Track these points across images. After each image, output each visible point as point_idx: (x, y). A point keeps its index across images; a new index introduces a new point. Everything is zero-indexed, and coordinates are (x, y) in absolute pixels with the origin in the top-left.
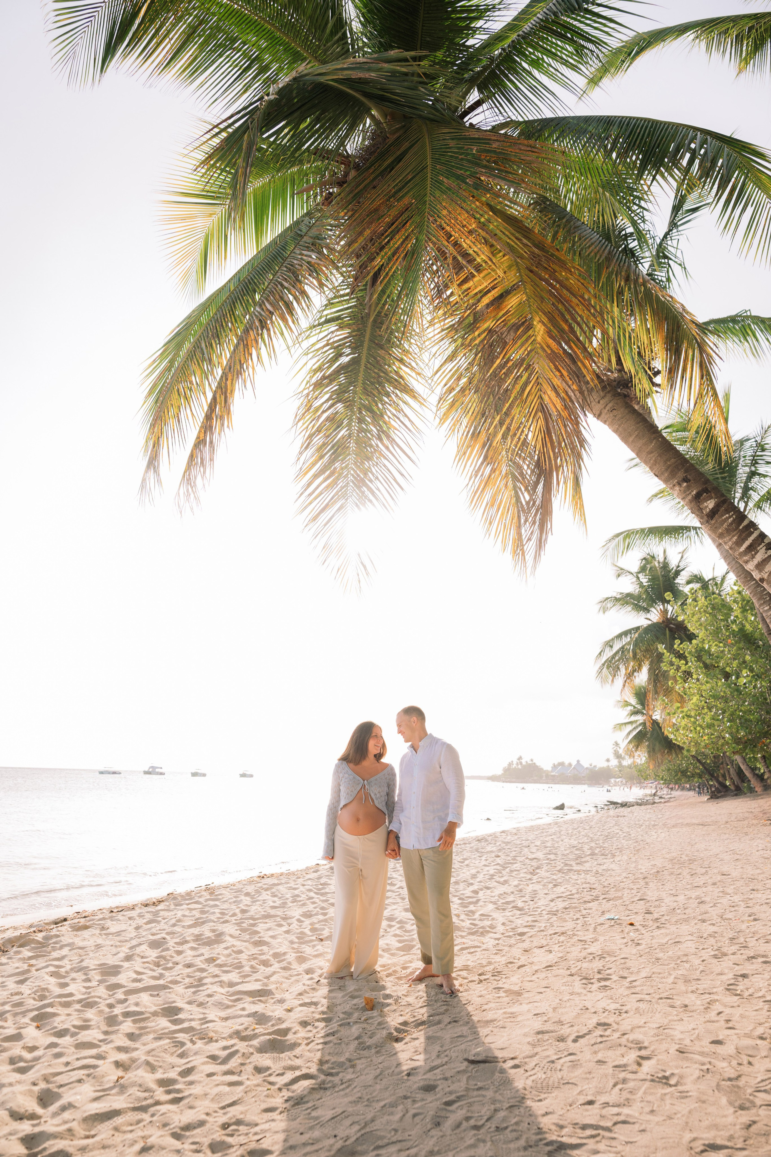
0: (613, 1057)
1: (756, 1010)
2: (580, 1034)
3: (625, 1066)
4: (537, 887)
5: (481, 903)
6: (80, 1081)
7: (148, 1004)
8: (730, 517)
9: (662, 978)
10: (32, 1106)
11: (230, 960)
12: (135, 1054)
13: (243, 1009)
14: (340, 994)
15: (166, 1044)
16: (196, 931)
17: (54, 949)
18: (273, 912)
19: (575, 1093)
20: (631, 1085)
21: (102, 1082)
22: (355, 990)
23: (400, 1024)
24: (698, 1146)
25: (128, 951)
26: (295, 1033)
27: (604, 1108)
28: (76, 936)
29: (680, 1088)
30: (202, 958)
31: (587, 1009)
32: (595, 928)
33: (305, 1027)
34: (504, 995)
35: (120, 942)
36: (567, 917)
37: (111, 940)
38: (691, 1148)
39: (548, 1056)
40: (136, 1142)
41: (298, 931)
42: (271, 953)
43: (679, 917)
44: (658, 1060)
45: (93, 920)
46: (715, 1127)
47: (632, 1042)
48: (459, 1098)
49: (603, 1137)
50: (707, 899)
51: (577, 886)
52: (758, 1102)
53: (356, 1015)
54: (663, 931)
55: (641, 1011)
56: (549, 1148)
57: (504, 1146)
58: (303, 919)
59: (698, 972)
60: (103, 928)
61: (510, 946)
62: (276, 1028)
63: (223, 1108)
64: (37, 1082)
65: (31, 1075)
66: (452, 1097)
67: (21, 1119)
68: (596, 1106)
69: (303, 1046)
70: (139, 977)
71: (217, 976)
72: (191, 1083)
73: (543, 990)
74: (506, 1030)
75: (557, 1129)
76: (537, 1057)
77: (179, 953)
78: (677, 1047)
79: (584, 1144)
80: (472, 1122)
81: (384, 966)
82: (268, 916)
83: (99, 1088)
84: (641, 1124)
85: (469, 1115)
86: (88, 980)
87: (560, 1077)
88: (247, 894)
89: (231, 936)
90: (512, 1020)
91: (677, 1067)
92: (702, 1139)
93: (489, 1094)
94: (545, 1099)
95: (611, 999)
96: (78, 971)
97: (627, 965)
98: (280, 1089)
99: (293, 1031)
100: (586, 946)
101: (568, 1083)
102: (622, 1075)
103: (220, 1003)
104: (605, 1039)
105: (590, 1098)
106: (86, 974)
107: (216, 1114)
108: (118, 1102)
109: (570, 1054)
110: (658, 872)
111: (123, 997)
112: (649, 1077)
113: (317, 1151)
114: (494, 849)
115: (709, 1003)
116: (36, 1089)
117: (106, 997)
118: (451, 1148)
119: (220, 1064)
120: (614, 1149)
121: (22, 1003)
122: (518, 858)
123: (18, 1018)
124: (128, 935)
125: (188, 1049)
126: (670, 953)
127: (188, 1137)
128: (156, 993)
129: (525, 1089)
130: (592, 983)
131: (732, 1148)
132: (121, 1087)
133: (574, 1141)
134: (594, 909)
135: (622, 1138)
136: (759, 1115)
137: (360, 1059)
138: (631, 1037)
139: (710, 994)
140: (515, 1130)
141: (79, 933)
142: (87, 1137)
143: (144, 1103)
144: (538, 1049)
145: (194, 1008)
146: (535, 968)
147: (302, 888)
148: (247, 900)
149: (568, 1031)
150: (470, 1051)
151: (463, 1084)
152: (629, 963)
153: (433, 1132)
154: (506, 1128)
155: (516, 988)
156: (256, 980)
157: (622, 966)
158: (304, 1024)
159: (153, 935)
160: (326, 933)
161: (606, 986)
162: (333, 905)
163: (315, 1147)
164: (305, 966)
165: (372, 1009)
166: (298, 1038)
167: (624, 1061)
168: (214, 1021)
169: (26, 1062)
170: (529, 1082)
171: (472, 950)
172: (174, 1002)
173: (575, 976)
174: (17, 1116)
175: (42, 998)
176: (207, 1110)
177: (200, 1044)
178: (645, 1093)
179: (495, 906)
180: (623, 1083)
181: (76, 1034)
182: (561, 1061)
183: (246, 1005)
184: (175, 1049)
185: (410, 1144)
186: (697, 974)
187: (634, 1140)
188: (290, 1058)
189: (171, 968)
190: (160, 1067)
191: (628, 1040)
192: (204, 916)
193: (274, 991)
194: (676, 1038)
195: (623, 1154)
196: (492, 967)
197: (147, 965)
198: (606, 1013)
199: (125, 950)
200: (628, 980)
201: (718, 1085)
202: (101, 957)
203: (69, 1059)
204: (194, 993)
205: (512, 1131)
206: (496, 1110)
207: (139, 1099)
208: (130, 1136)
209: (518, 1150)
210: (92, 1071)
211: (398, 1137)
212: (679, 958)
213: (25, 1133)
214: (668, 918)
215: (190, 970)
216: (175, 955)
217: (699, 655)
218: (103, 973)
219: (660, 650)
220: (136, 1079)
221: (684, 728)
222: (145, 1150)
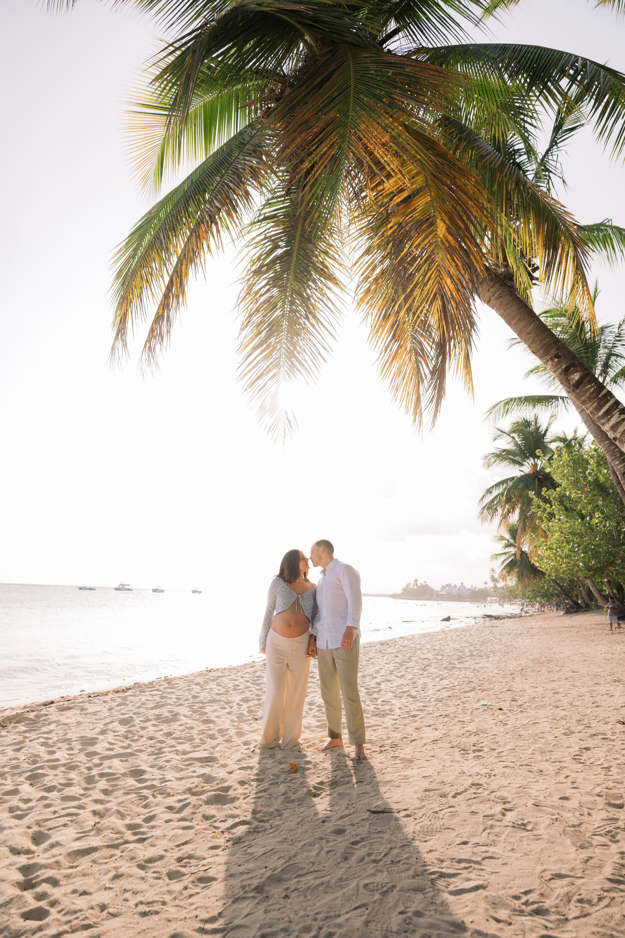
0: (484, 809)
1: (596, 775)
2: (458, 792)
3: (492, 815)
4: (427, 680)
5: (382, 692)
6: (65, 825)
7: (118, 767)
8: (592, 387)
9: (523, 750)
10: (28, 844)
11: (184, 734)
12: (108, 805)
13: (194, 772)
14: (270, 761)
15: (133, 798)
16: (157, 712)
17: (44, 725)
18: (218, 698)
19: (453, 836)
20: (497, 830)
21: (82, 826)
22: (282, 757)
23: (318, 783)
24: (547, 875)
25: (102, 727)
26: (235, 790)
27: (475, 847)
28: (61, 715)
29: (535, 832)
30: (162, 732)
31: (464, 773)
32: (472, 712)
33: (243, 785)
34: (399, 762)
35: (96, 720)
36: (450, 703)
37: (89, 718)
38: (542, 877)
39: (433, 808)
40: (109, 871)
41: (238, 712)
42: (216, 729)
43: (538, 704)
44: (518, 812)
45: (75, 703)
46: (561, 861)
47: (498, 798)
48: (363, 840)
49: (474, 868)
50: (561, 690)
51: (459, 680)
52: (595, 843)
53: (283, 776)
54: (525, 714)
55: (506, 775)
56: (432, 877)
57: (397, 875)
58: (241, 703)
59: (551, 745)
60: (83, 709)
61: (405, 725)
62: (220, 786)
63: (178, 846)
64: (31, 826)
65: (26, 821)
66: (358, 839)
67: (19, 854)
68: (469, 845)
69: (241, 800)
70: (112, 747)
71: (173, 746)
72: (153, 827)
73: (429, 758)
74: (401, 788)
75: (439, 862)
76: (425, 808)
77: (143, 728)
78: (533, 801)
79: (460, 874)
80: (373, 857)
81: (305, 740)
82: (214, 701)
83: (80, 831)
84: (504, 859)
85: (370, 852)
86: (72, 749)
87: (442, 824)
88: (198, 684)
89: (185, 716)
90: (405, 781)
91: (533, 817)
92: (550, 870)
93: (387, 836)
94: (430, 840)
95: (483, 765)
96: (63, 742)
97: (496, 740)
98: (223, 832)
99: (233, 788)
100: (465, 726)
101: (448, 828)
102: (490, 823)
103: (176, 767)
104: (477, 795)
105: (464, 839)
106: (69, 744)
107: (172, 851)
108: (95, 841)
109: (450, 807)
110: (522, 669)
111: (99, 762)
112: (511, 824)
113: (251, 878)
114: (394, 651)
115: (559, 769)
116: (30, 831)
117: (85, 762)
118: (356, 876)
119: (175, 813)
120: (483, 878)
121: (19, 766)
122: (412, 658)
123: (15, 778)
124: (102, 715)
125: (151, 802)
126: (530, 731)
127: (150, 868)
128: (125, 759)
129: (414, 833)
130: (468, 754)
131: (573, 877)
132: (97, 830)
133: (452, 871)
134: (471, 697)
135: (488, 869)
136: (595, 853)
137: (285, 810)
138: (498, 794)
139: (560, 762)
140: (406, 864)
141: (64, 713)
142: (71, 867)
143: (116, 842)
144: (425, 803)
145: (155, 771)
146: (425, 742)
147: (241, 680)
148: (197, 689)
149: (449, 789)
150: (372, 804)
151: (366, 828)
152: (498, 739)
153: (342, 864)
154: (399, 862)
155: (409, 757)
156: (205, 750)
157: (492, 741)
158: (242, 783)
159: (122, 714)
160: (260, 714)
161: (479, 756)
162: (264, 692)
163: (250, 875)
164: (243, 739)
165: (296, 772)
166: (237, 794)
167: (492, 812)
168: (171, 781)
169: (22, 810)
170: (418, 828)
171: (375, 728)
172: (140, 766)
173: (455, 748)
174: (15, 851)
175: (35, 762)
176: (165, 848)
177: (160, 798)
178: (507, 836)
179: (394, 695)
180: (491, 829)
181: (62, 790)
182: (443, 812)
183: (196, 769)
184: (140, 801)
185: (324, 873)
186: (550, 747)
187: (498, 871)
188: (231, 809)
189: (137, 740)
190: (129, 815)
191: (495, 797)
192: (163, 700)
193: (219, 758)
194: (533, 795)
195: (489, 881)
196: (390, 741)
197: (118, 737)
198: (479, 776)
199: (100, 726)
200: (497, 751)
201: (564, 830)
202: (81, 731)
203: (56, 809)
204: (155, 759)
205: (404, 864)
206: (391, 848)
207: (112, 839)
208: (105, 867)
209: (408, 878)
210: (74, 817)
211: (315, 868)
212: (537, 735)
213: (22, 864)
214: (529, 704)
215: (152, 742)
216: (140, 730)
217: (562, 499)
218: (83, 744)
219: (530, 496)
220: (109, 824)
221: (547, 558)
222: (117, 877)
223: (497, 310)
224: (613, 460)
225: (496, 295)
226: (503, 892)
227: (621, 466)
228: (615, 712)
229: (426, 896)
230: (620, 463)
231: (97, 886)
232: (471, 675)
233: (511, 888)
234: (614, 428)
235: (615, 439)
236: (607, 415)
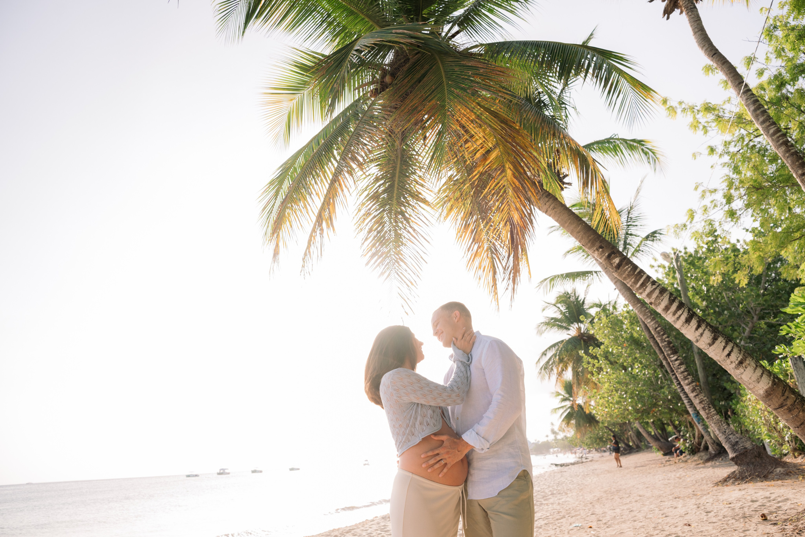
8: (629, 267)
32: (568, 532)
36: (549, 528)
43: (619, 520)
50: (634, 509)
51: (550, 512)
54: (611, 528)
134: (564, 522)
214: (612, 521)
217: (606, 356)
219: (580, 354)
221: (601, 406)
223: (553, 217)
224: (645, 319)
225: (551, 207)
227: (652, 323)
228: (681, 519)
230: (652, 320)
234: (649, 295)
235: (651, 303)
236: (643, 287)
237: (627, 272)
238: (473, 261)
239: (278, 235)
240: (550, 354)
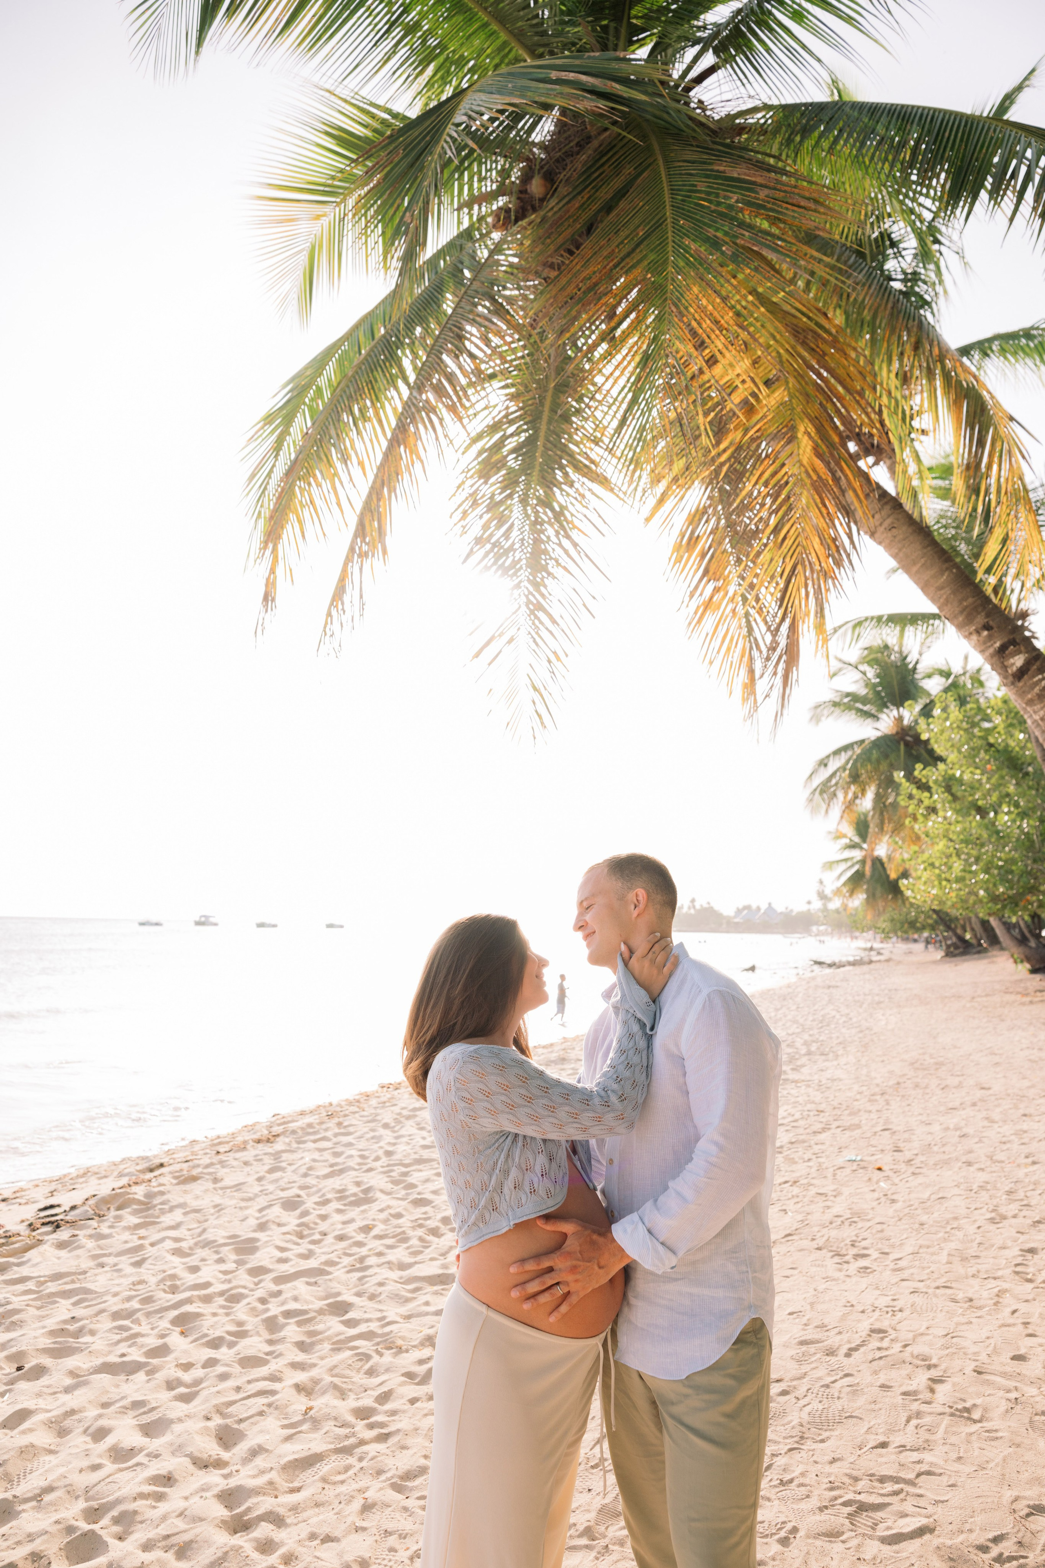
0: (899, 1379)
2: (853, 1345)
3: (915, 1393)
6: (261, 1413)
7: (309, 1298)
9: (933, 1254)
10: (214, 1448)
11: (391, 1231)
12: (314, 1373)
13: (427, 1304)
15: (349, 1358)
16: (336, 1183)
17: (163, 1212)
18: (426, 1154)
19: (862, 1431)
20: (927, 1420)
21: (286, 1414)
24: (1022, 1508)
25: (258, 1215)
27: (901, 1452)
28: (185, 1192)
29: (987, 1425)
30: (354, 1226)
31: (852, 1306)
32: (834, 1175)
35: (243, 1200)
36: (795, 1157)
37: (232, 1198)
38: (1014, 1511)
39: (820, 1378)
40: (352, 1496)
43: (937, 1158)
44: (954, 1385)
45: (198, 1166)
47: (917, 1357)
49: (908, 1494)
50: (970, 1130)
51: (800, 1108)
54: (920, 1179)
55: (918, 1309)
56: (849, 1509)
57: (795, 1507)
59: (975, 1244)
64: (209, 1416)
65: (197, 1406)
67: (206, 1467)
68: (890, 1449)
70: (284, 1255)
71: (380, 1254)
72: (394, 1413)
73: (788, 1273)
75: (852, 1482)
76: (807, 1378)
77: (324, 1218)
78: (973, 1365)
79: (889, 1504)
82: (420, 1161)
83: (286, 1422)
84: (950, 1476)
86: (221, 1261)
87: (840, 1408)
88: (386, 1126)
89: (382, 1191)
91: (977, 1395)
92: (1025, 1498)
94: (828, 1438)
95: (877, 1288)
96: (203, 1247)
97: (886, 1234)
100: (829, 1203)
101: (851, 1417)
102: (915, 1406)
103: (397, 1295)
104: (884, 1353)
105: (882, 1439)
106: (217, 1252)
108: (315, 1442)
109: (847, 1375)
110: (898, 1083)
111: (275, 1288)
112: (948, 1410)
115: (998, 1296)
116: (211, 1424)
117: (252, 1286)
119: (418, 1384)
120: (924, 1511)
121: (152, 1297)
123: (154, 1321)
124: (251, 1190)
125: (377, 1364)
126: (936, 1215)
127: (412, 1489)
128: (313, 1280)
129: (802, 1426)
130: (847, 1262)
132: (313, 1422)
133: (874, 1499)
134: (828, 1143)
135: (931, 1495)
138: (915, 1350)
139: (995, 1278)
141: (187, 1187)
142: (292, 1491)
143: (346, 1443)
144: (805, 1368)
145: (366, 1302)
149: (837, 1339)
152: (888, 1232)
154: (791, 1481)
156: (432, 1259)
157: (879, 1235)
159: (283, 1190)
161: (867, 1268)
167: (914, 1385)
168: (396, 1322)
169: (187, 1386)
170: (805, 1415)
172: (339, 1294)
173: (824, 1251)
174: (203, 1464)
175: (174, 1289)
177: (388, 1358)
178: (946, 1432)
180: (917, 1418)
181: (234, 1344)
182: (838, 1385)
183: (428, 1298)
184: (360, 1364)
186: (974, 1249)
187: (945, 1498)
189: (319, 1242)
190: (350, 1390)
191: (912, 1355)
192: (340, 1160)
194: (969, 1351)
195: (935, 1517)
197: (289, 1237)
198: (877, 1312)
199: (253, 1214)
200: (892, 1257)
202: (227, 1225)
203: (238, 1383)
204: (360, 1279)
207: (339, 1438)
208: (342, 1489)
210: (271, 1399)
212: (948, 1223)
213: (220, 1488)
214: (923, 1158)
215: (344, 1244)
216: (318, 1221)
217: (949, 784)
218: (239, 1251)
219: (896, 778)
220: (327, 1410)
221: (925, 883)
222: (367, 1508)
225: (886, 525)
226: (961, 1538)
229: (848, 1545)
231: (343, 1527)
232: (817, 1096)
233: (971, 1531)
237: (1037, 690)
238: (699, 621)
239: (275, 550)
240: (835, 764)
